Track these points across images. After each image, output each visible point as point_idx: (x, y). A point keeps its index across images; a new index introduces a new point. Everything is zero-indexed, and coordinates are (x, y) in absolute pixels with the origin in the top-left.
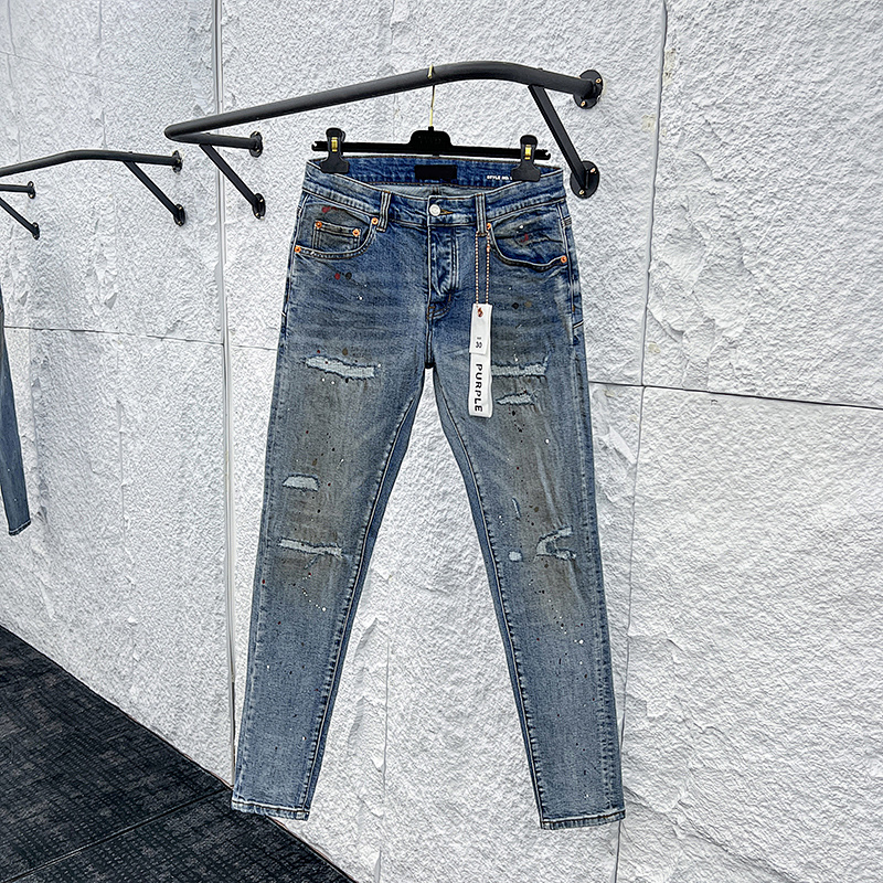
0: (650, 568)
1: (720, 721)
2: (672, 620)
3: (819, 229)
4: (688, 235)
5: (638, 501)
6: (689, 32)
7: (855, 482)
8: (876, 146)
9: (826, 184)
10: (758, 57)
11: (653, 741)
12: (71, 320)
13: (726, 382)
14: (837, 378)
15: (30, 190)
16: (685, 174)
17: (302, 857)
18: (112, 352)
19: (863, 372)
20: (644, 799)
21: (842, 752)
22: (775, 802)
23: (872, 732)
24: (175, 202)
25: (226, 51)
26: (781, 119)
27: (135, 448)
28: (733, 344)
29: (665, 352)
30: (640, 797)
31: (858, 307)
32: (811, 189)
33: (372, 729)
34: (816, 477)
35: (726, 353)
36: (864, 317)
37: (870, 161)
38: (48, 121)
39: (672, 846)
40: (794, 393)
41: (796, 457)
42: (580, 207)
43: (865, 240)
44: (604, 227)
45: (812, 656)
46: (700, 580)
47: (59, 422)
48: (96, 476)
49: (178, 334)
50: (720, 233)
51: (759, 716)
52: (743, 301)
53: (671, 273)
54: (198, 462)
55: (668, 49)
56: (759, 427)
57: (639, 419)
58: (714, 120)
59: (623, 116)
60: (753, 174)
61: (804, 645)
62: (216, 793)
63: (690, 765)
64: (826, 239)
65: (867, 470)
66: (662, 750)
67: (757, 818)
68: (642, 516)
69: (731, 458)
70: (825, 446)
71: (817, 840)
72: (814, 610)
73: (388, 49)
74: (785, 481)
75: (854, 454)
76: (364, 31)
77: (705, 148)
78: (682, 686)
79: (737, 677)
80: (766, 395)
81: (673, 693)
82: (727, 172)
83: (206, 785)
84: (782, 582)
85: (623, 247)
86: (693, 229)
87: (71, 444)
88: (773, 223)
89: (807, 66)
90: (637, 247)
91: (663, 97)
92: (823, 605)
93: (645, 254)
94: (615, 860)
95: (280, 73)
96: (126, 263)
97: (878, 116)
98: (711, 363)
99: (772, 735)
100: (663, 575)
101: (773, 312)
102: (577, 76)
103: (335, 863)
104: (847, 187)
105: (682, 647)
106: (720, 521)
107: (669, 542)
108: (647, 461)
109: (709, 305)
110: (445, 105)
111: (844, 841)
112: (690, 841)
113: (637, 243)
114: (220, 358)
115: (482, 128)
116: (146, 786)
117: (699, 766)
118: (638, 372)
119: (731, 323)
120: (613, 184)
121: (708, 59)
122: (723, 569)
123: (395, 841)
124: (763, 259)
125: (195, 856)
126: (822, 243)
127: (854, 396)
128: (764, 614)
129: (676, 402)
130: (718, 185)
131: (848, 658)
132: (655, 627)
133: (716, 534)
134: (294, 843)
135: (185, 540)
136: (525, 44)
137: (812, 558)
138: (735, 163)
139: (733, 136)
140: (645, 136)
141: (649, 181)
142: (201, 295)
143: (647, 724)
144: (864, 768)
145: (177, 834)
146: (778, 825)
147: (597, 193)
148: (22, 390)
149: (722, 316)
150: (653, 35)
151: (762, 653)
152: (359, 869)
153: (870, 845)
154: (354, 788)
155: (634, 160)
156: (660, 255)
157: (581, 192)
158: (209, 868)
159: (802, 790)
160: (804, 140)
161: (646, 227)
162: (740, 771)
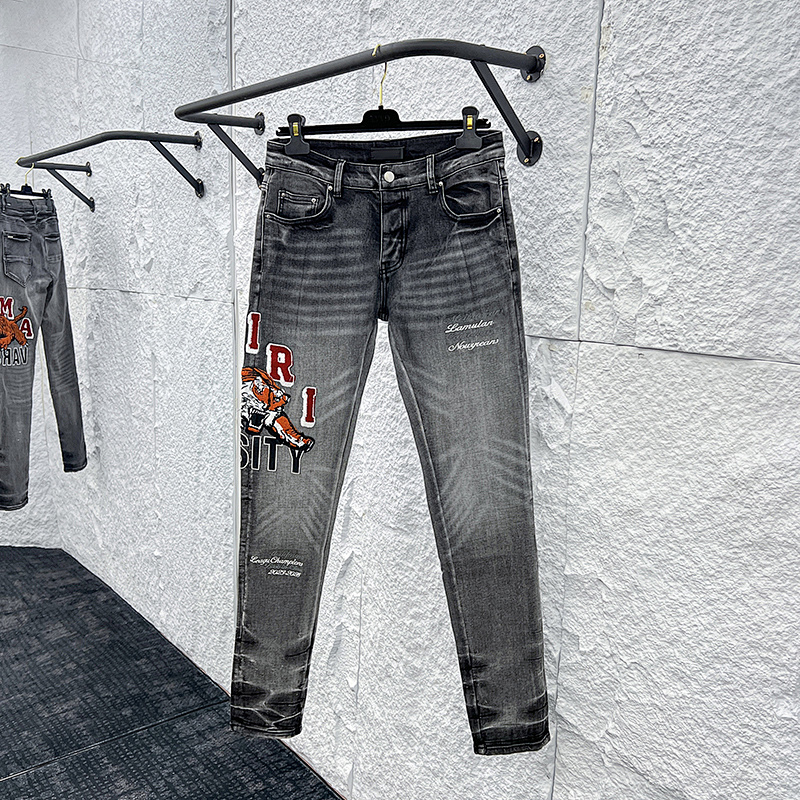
0: (583, 512)
1: (643, 658)
2: (601, 560)
3: (736, 191)
4: (620, 199)
5: (573, 448)
6: (622, 7)
7: (767, 432)
8: (789, 110)
9: (742, 147)
10: (682, 28)
11: (584, 673)
12: (119, 282)
13: (652, 338)
14: (751, 334)
15: (87, 170)
16: (618, 141)
17: (289, 764)
18: (148, 310)
19: (777, 328)
20: (576, 727)
21: (752, 692)
22: (691, 737)
23: (780, 673)
24: (196, 177)
25: (237, 41)
26: (702, 86)
27: (165, 394)
28: (658, 302)
29: (599, 309)
30: (573, 726)
31: (772, 265)
32: (729, 152)
33: (348, 654)
34: (731, 428)
35: (652, 310)
36: (778, 275)
37: (784, 125)
38: (102, 108)
39: (601, 774)
40: (712, 348)
41: (714, 408)
42: (525, 175)
43: (779, 201)
44: (546, 192)
45: (725, 599)
46: (627, 523)
47: (108, 371)
48: (135, 420)
49: (198, 295)
50: (647, 196)
51: (677, 654)
52: (668, 261)
53: (604, 234)
54: (213, 407)
55: (604, 24)
56: (681, 379)
57: (575, 372)
58: (643, 89)
59: (564, 87)
60: (677, 140)
61: (718, 588)
62: (220, 703)
63: (617, 698)
64: (742, 200)
65: (778, 422)
66: (592, 683)
67: (675, 751)
68: (576, 462)
69: (655, 408)
70: (740, 398)
71: (728, 775)
72: (729, 555)
73: (367, 34)
74: (703, 431)
75: (765, 406)
76: (348, 18)
77: (635, 116)
78: (610, 623)
79: (658, 616)
80: (687, 350)
81: (602, 629)
82: (653, 138)
83: (213, 695)
84: (700, 527)
85: (562, 210)
86: (624, 193)
87: (117, 391)
88: (695, 186)
89: (726, 35)
90: (574, 211)
91: (600, 70)
92: (736, 550)
93: (581, 217)
94: (551, 783)
95: (279, 59)
96: (160, 232)
97: (792, 81)
98: (639, 320)
99: (688, 673)
100: (593, 518)
101: (694, 270)
102: (524, 52)
103: (317, 771)
104: (762, 150)
105: (610, 586)
106: (646, 469)
107: (600, 487)
108: (581, 411)
109: (637, 265)
110: (413, 84)
111: (753, 777)
112: (616, 770)
113: (574, 207)
114: (231, 315)
115: (444, 103)
116: (165, 693)
117: (624, 699)
118: (575, 328)
119: (658, 281)
120: (554, 152)
121: (639, 32)
122: (647, 513)
123: (364, 755)
124: (686, 221)
125: (196, 755)
126: (738, 205)
127: (768, 351)
128: (682, 557)
129: (607, 356)
130: (647, 151)
131: (758, 601)
132: (587, 567)
133: (642, 481)
134: (284, 750)
135: (201, 476)
136: (481, 25)
137: (726, 505)
138: (661, 130)
139: (660, 104)
140: (583, 106)
141: (586, 149)
142: (217, 259)
143: (579, 658)
144: (771, 708)
145: (183, 736)
146: (693, 758)
147: (540, 161)
148: (80, 342)
149: (649, 275)
150: (591, 11)
151: (681, 594)
152: (336, 778)
153: (776, 782)
154: (331, 704)
155: (573, 130)
156: (595, 218)
157: (527, 160)
158: (206, 767)
159: (715, 726)
160: (723, 106)
161: (582, 192)
162: (659, 705)
